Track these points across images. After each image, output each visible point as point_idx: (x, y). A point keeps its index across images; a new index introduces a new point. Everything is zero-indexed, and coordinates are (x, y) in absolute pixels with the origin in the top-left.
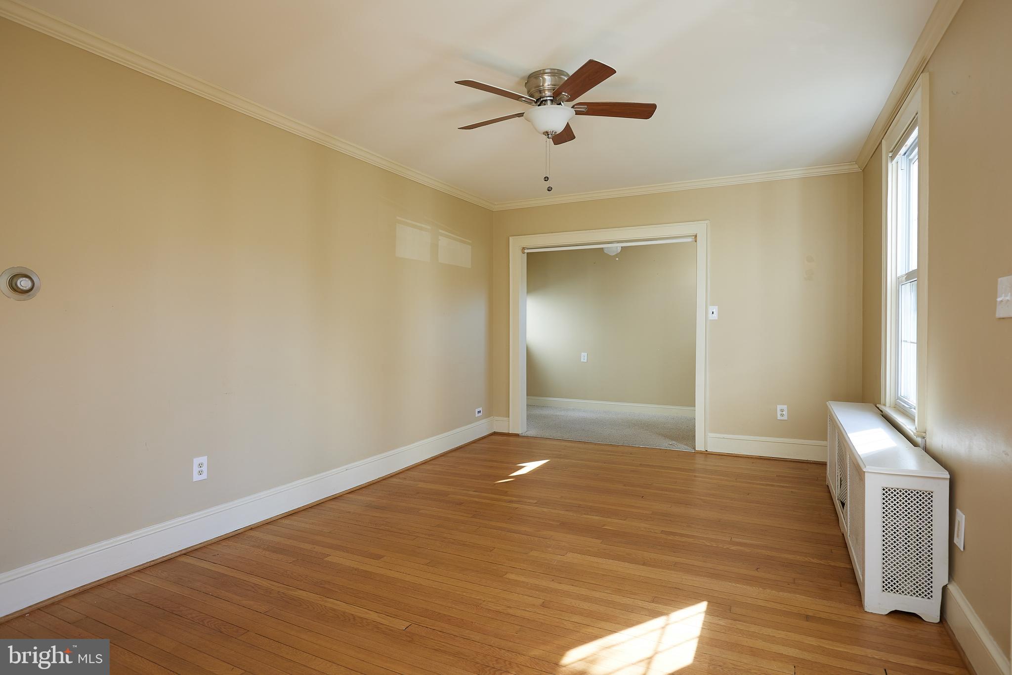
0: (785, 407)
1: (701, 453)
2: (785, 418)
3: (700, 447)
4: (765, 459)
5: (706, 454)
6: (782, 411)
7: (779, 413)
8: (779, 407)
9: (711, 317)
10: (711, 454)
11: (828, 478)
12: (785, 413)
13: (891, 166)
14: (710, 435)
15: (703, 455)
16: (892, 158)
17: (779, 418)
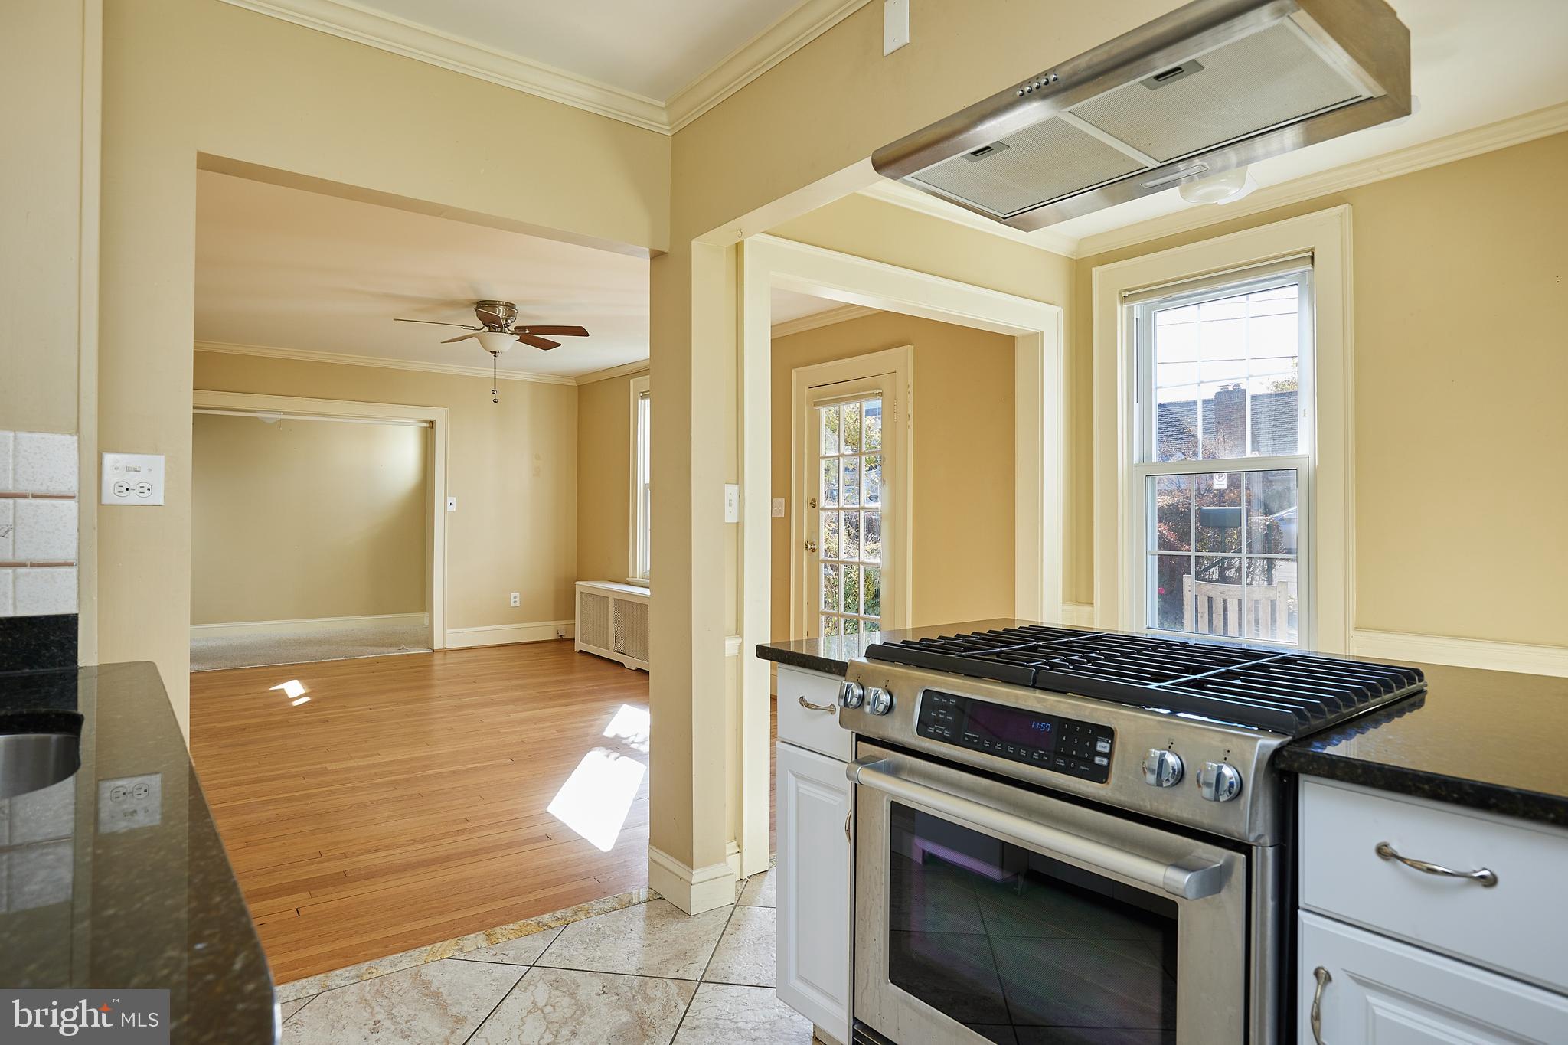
0: (517, 594)
1: (440, 651)
2: (518, 604)
3: (438, 645)
4: (503, 646)
5: (445, 651)
6: (515, 598)
7: (513, 600)
8: (513, 595)
9: (449, 509)
10: (451, 650)
11: (579, 646)
12: (518, 600)
13: (641, 402)
14: (448, 631)
15: (442, 654)
16: (642, 397)
17: (513, 605)
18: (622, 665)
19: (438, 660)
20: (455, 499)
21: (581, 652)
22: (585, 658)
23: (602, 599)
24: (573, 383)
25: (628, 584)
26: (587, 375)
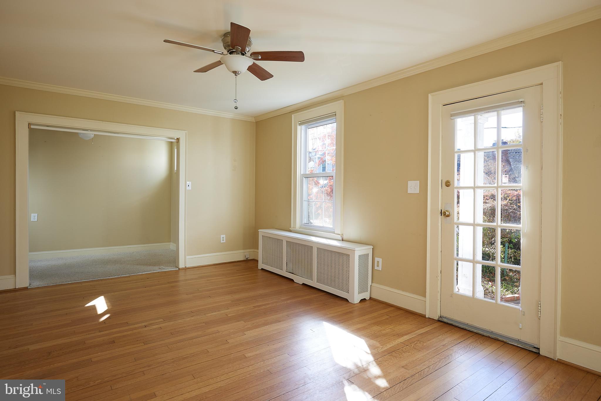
0: (224, 236)
1: (183, 269)
2: (224, 241)
3: (181, 265)
4: (217, 265)
5: (186, 269)
6: (223, 238)
7: (222, 239)
8: (222, 236)
9: (188, 188)
10: (189, 268)
11: (261, 266)
12: (224, 239)
13: (299, 128)
14: (187, 257)
15: (184, 270)
16: (300, 124)
17: (222, 242)
18: (292, 280)
19: (181, 274)
20: (191, 182)
21: (262, 269)
22: (265, 273)
23: (278, 241)
24: (253, 120)
25: (290, 231)
26: (260, 116)
